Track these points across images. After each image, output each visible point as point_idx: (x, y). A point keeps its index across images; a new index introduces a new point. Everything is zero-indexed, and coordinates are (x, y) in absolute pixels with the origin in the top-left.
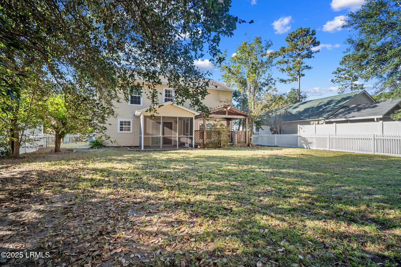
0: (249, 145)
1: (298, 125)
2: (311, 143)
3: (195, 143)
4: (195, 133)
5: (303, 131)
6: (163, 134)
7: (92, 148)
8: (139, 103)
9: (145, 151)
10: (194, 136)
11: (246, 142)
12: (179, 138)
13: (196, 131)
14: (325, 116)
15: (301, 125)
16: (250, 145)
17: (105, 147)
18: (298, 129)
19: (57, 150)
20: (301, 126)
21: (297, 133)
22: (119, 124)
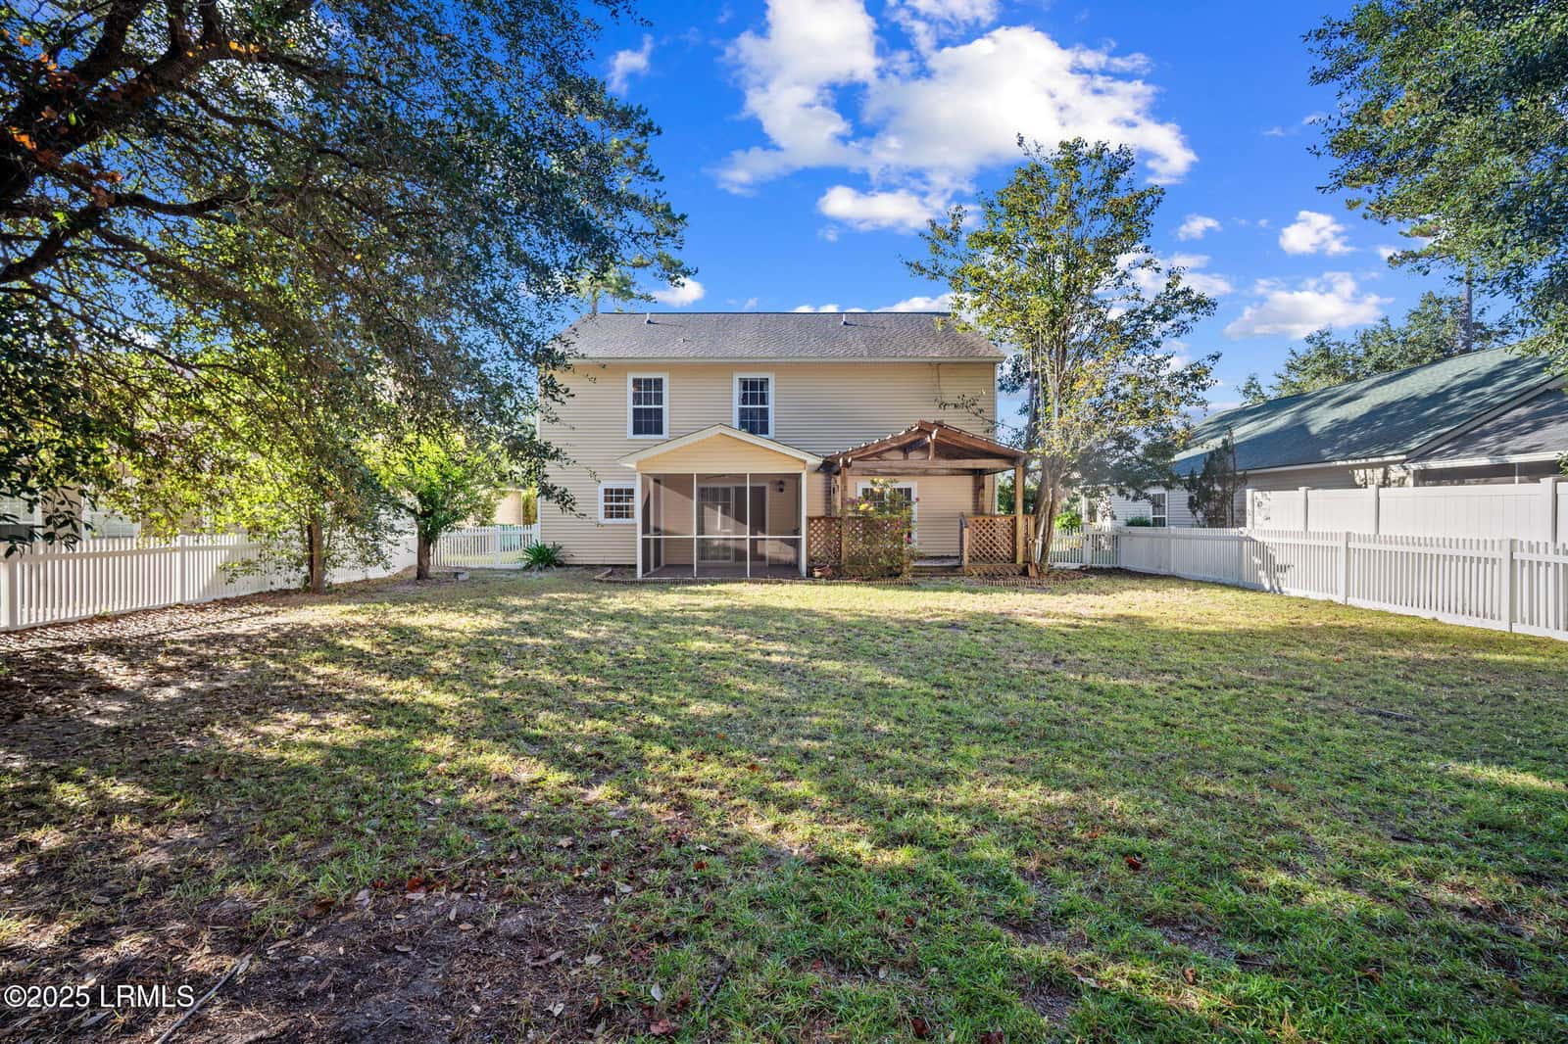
0: (1025, 572)
1: (1249, 492)
2: (1284, 568)
3: (810, 559)
4: (808, 524)
5: (1263, 513)
6: (701, 530)
7: (527, 568)
8: (659, 430)
9: (649, 582)
10: (803, 537)
11: (1014, 560)
12: (754, 542)
13: (810, 519)
14: (1414, 445)
15: (1260, 489)
16: (1032, 572)
17: (561, 565)
18: (1249, 507)
19: (422, 574)
20: (1258, 494)
21: (1244, 524)
22: (601, 496)
